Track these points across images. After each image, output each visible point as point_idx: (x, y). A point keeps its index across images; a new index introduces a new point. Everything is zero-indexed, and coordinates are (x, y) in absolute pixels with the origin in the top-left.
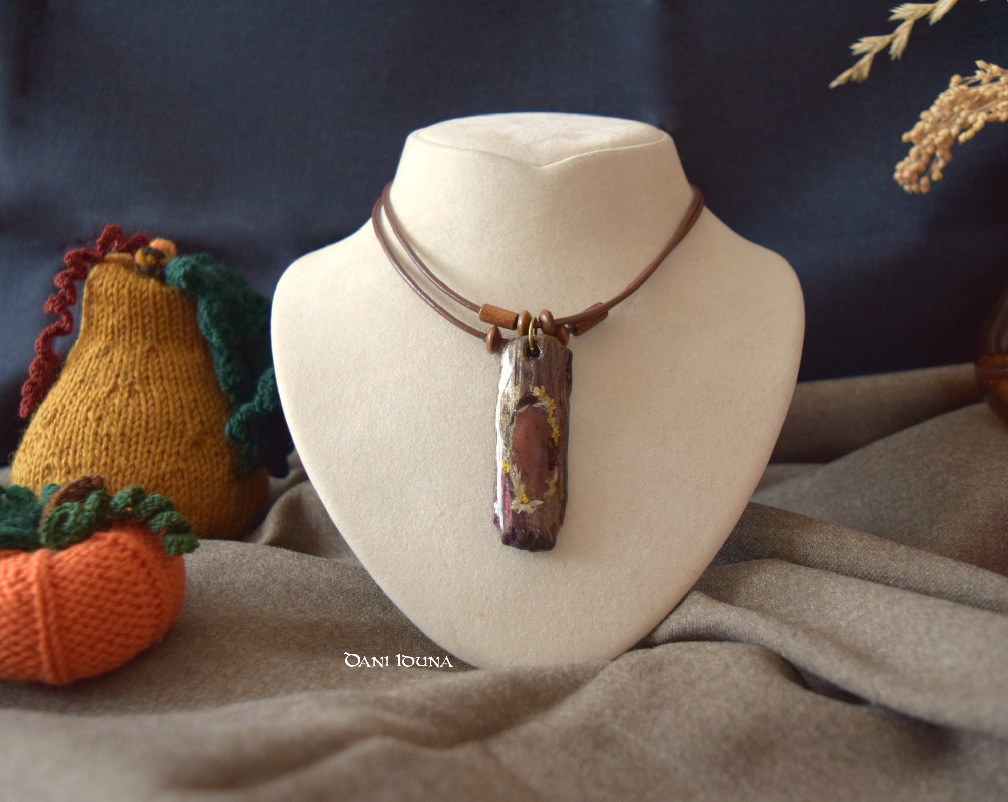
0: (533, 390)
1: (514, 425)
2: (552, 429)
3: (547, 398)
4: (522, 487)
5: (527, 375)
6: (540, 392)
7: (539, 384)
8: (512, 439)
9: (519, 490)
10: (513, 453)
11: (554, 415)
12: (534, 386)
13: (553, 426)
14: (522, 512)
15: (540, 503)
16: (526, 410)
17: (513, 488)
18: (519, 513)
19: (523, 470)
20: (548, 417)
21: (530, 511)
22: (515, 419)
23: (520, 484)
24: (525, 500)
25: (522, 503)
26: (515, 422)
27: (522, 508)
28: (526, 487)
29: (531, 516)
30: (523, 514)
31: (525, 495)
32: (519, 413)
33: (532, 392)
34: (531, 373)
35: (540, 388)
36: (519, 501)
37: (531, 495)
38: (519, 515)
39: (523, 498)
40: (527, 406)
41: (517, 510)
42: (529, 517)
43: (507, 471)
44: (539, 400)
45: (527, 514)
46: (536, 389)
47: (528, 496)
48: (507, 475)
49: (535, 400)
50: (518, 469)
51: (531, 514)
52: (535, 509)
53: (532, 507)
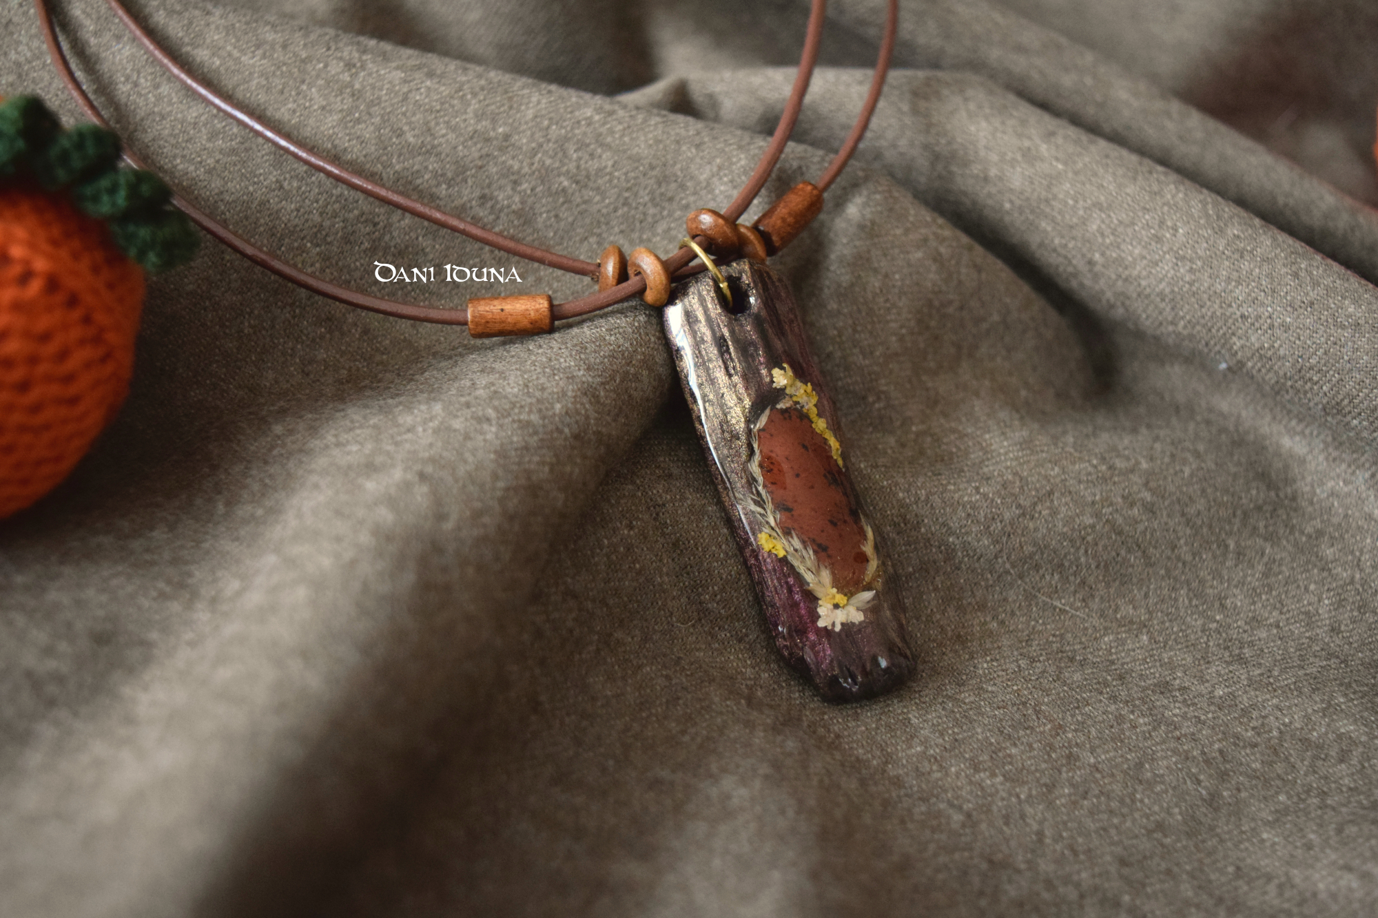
0: (772, 376)
2: (826, 442)
3: (801, 382)
4: (826, 577)
6: (785, 375)
7: (774, 362)
8: (765, 485)
9: (819, 584)
10: (779, 516)
11: (819, 415)
12: (770, 371)
13: (825, 435)
14: (843, 625)
15: (868, 595)
16: (770, 420)
17: (807, 583)
18: (838, 628)
19: (814, 541)
20: (810, 421)
21: (857, 617)
22: (756, 446)
23: (818, 570)
24: (841, 599)
25: (836, 606)
26: (757, 452)
27: (841, 617)
28: (833, 574)
29: (860, 628)
30: (848, 628)
31: (835, 590)
32: (759, 431)
33: (771, 383)
34: (752, 342)
35: (781, 367)
36: (831, 606)
37: (848, 586)
38: (839, 634)
39: (834, 597)
40: (767, 412)
41: (833, 625)
42: (860, 631)
43: (781, 554)
44: (787, 391)
45: (853, 624)
46: (776, 372)
47: (841, 590)
48: (784, 561)
49: (780, 393)
50: (804, 542)
51: (861, 623)
52: (864, 611)
53: (858, 609)
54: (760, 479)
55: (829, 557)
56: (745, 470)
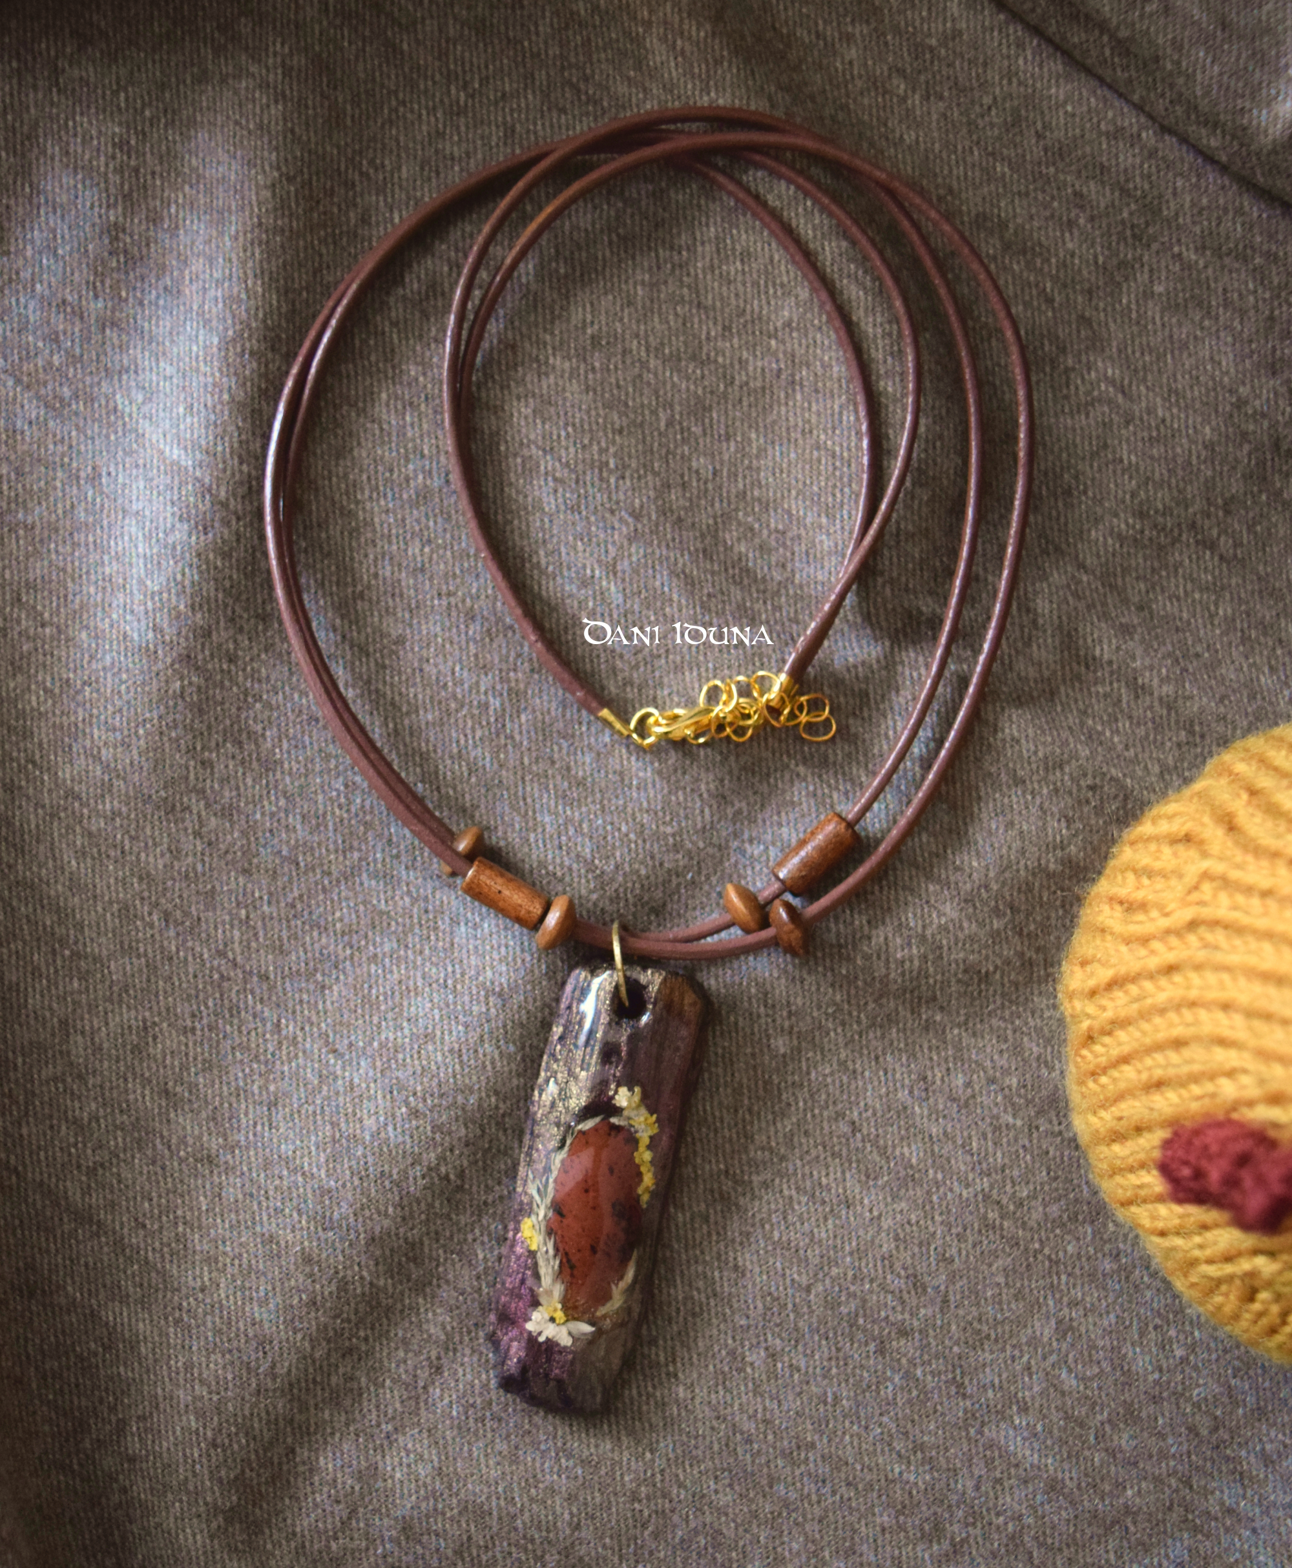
0: (616, 1092)
1: (563, 1154)
2: (640, 1175)
3: (643, 1111)
4: (558, 1290)
5: (609, 1053)
6: (629, 1100)
7: (629, 1081)
8: (555, 1181)
9: (549, 1293)
10: (550, 1214)
11: (649, 1147)
12: (618, 1085)
13: (643, 1169)
14: (548, 1340)
15: (587, 1328)
16: (595, 1129)
17: (540, 1286)
18: (542, 1339)
19: (566, 1254)
20: (637, 1149)
21: (565, 1341)
22: (568, 1142)
23: (554, 1281)
24: (560, 1315)
25: (552, 1320)
26: (566, 1148)
27: (550, 1332)
28: (566, 1290)
29: (563, 1350)
30: (550, 1344)
31: (559, 1306)
32: (580, 1132)
33: (613, 1098)
34: (618, 1053)
35: (631, 1089)
36: (547, 1317)
37: (572, 1310)
38: (540, 1344)
39: (555, 1310)
40: (597, 1120)
41: (540, 1334)
42: (560, 1352)
43: (534, 1247)
44: (625, 1113)
45: (558, 1344)
46: (623, 1091)
47: (565, 1308)
48: (532, 1254)
49: (617, 1111)
50: (557, 1249)
51: (565, 1347)
52: (575, 1339)
53: (570, 1334)
54: (555, 1173)
55: (572, 1275)
56: (547, 1157)
